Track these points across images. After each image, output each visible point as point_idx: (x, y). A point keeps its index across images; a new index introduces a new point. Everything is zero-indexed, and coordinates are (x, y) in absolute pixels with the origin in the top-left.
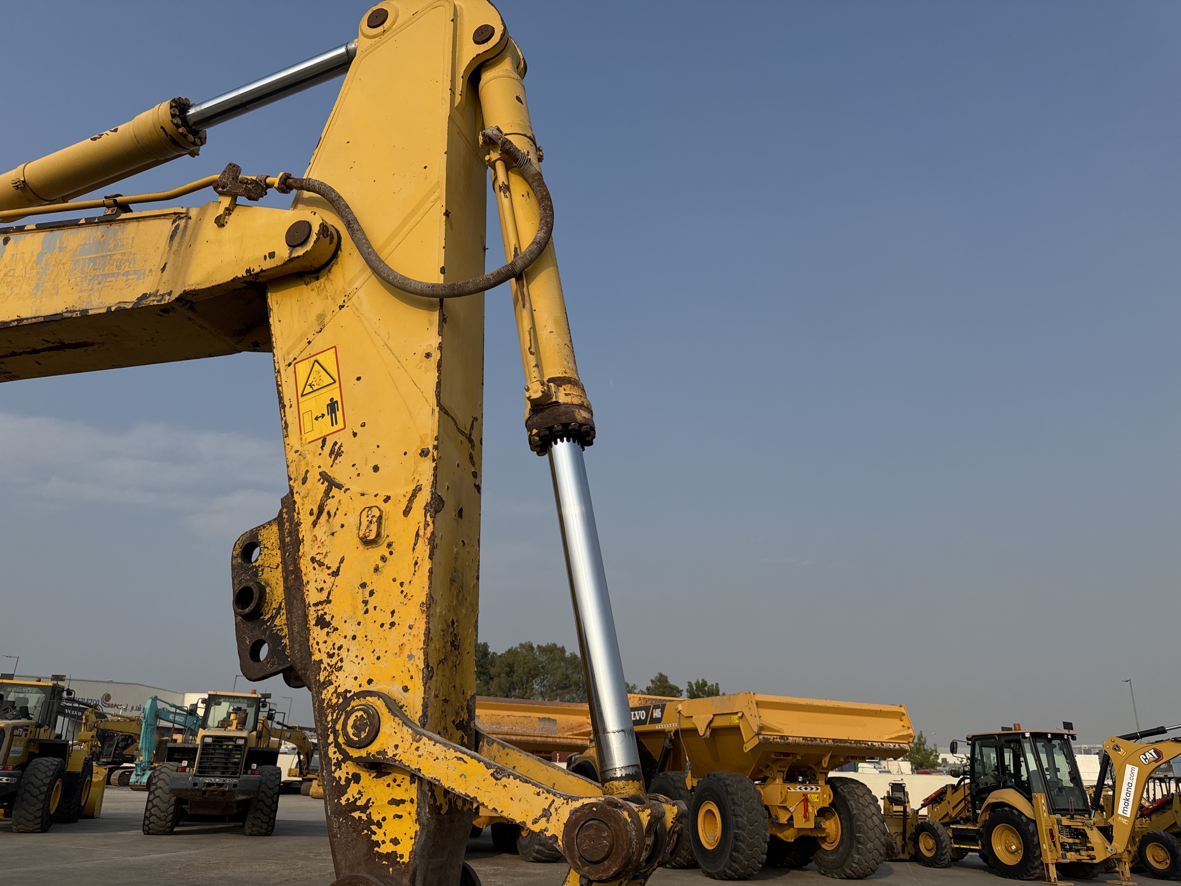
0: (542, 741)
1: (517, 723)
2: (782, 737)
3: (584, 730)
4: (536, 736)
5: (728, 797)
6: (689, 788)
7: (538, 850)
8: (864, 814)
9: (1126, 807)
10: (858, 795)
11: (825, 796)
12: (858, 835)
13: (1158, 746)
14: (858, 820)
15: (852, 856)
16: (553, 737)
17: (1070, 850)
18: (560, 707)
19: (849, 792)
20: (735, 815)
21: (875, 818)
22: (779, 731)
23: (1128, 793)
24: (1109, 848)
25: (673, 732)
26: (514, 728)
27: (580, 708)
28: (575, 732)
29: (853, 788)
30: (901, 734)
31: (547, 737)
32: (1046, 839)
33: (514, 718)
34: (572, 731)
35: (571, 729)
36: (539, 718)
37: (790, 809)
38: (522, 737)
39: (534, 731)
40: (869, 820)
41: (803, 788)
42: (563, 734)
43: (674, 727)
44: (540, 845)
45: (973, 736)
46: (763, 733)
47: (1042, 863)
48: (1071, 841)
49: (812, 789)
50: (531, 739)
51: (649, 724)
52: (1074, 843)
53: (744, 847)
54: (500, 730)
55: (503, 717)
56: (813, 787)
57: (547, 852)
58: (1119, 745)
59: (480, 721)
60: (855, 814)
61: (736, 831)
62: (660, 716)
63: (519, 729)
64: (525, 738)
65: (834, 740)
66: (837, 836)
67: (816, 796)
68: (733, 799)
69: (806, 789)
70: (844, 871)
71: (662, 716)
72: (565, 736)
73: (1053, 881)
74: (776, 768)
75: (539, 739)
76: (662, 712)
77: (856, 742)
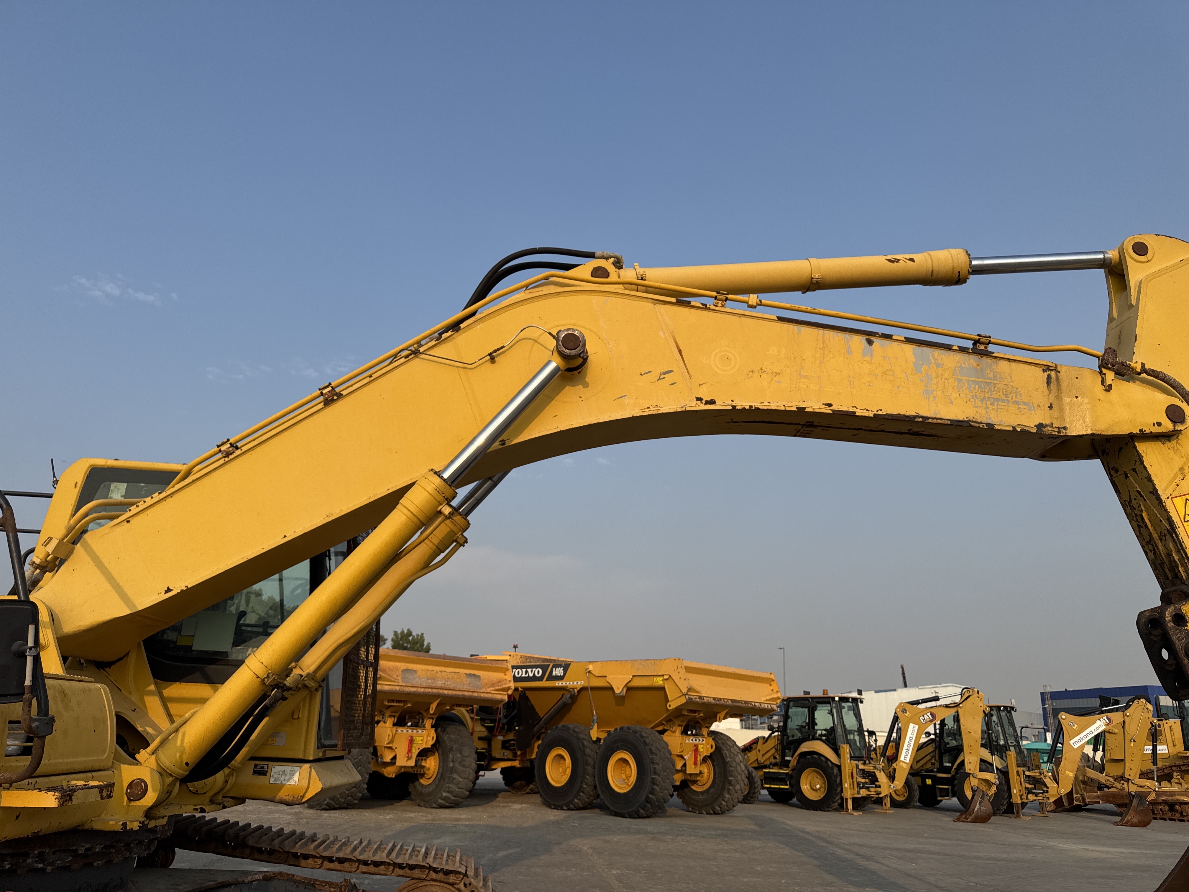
0: (469, 696)
1: (448, 678)
2: (700, 697)
3: (504, 686)
4: (465, 691)
5: (646, 747)
6: (594, 739)
7: (445, 797)
8: (735, 761)
9: (907, 755)
10: (730, 746)
11: (708, 746)
12: (730, 778)
13: (932, 710)
14: (731, 766)
15: (724, 795)
16: (478, 692)
17: (863, 788)
18: (484, 664)
19: (723, 743)
20: (653, 763)
21: (742, 764)
22: (699, 692)
23: (909, 745)
24: (892, 786)
25: (578, 689)
26: (446, 683)
27: (500, 666)
28: (497, 688)
29: (725, 740)
30: (773, 696)
31: (473, 692)
32: (848, 779)
33: (445, 673)
34: (494, 687)
35: (493, 685)
36: (466, 674)
37: (685, 757)
38: (452, 692)
39: (463, 686)
40: (738, 766)
41: (694, 740)
42: (486, 689)
43: (580, 685)
44: (448, 792)
45: (788, 698)
46: (689, 693)
47: (842, 798)
48: (863, 780)
49: (700, 740)
50: (460, 693)
51: (546, 680)
52: (866, 783)
53: (658, 790)
54: (435, 685)
55: (437, 672)
56: (701, 739)
57: (453, 798)
58: (906, 709)
59: (417, 675)
60: (729, 762)
61: (654, 776)
62: (562, 674)
63: (451, 685)
64: (455, 693)
65: (732, 700)
66: (709, 779)
67: (702, 746)
68: (650, 750)
69: (696, 740)
70: (713, 809)
71: (565, 674)
72: (488, 691)
73: (850, 811)
74: (677, 722)
75: (466, 693)
76: (565, 671)
77: (746, 702)
